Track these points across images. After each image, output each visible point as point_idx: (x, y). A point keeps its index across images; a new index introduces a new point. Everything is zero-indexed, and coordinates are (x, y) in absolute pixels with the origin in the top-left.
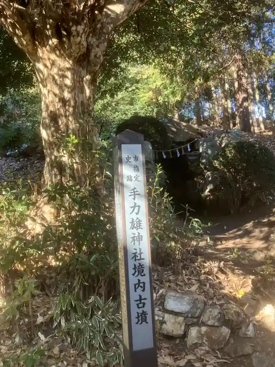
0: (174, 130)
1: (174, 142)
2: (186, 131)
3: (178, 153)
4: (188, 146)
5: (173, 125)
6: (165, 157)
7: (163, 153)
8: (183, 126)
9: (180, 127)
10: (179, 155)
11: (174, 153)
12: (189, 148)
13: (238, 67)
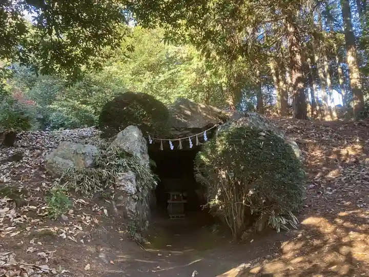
0: (189, 113)
1: (187, 129)
2: (205, 114)
3: (191, 142)
4: (205, 134)
5: (188, 107)
6: (172, 148)
7: (170, 143)
8: (201, 108)
9: (197, 109)
10: (191, 146)
11: (186, 143)
12: (205, 136)
13: (291, 41)
